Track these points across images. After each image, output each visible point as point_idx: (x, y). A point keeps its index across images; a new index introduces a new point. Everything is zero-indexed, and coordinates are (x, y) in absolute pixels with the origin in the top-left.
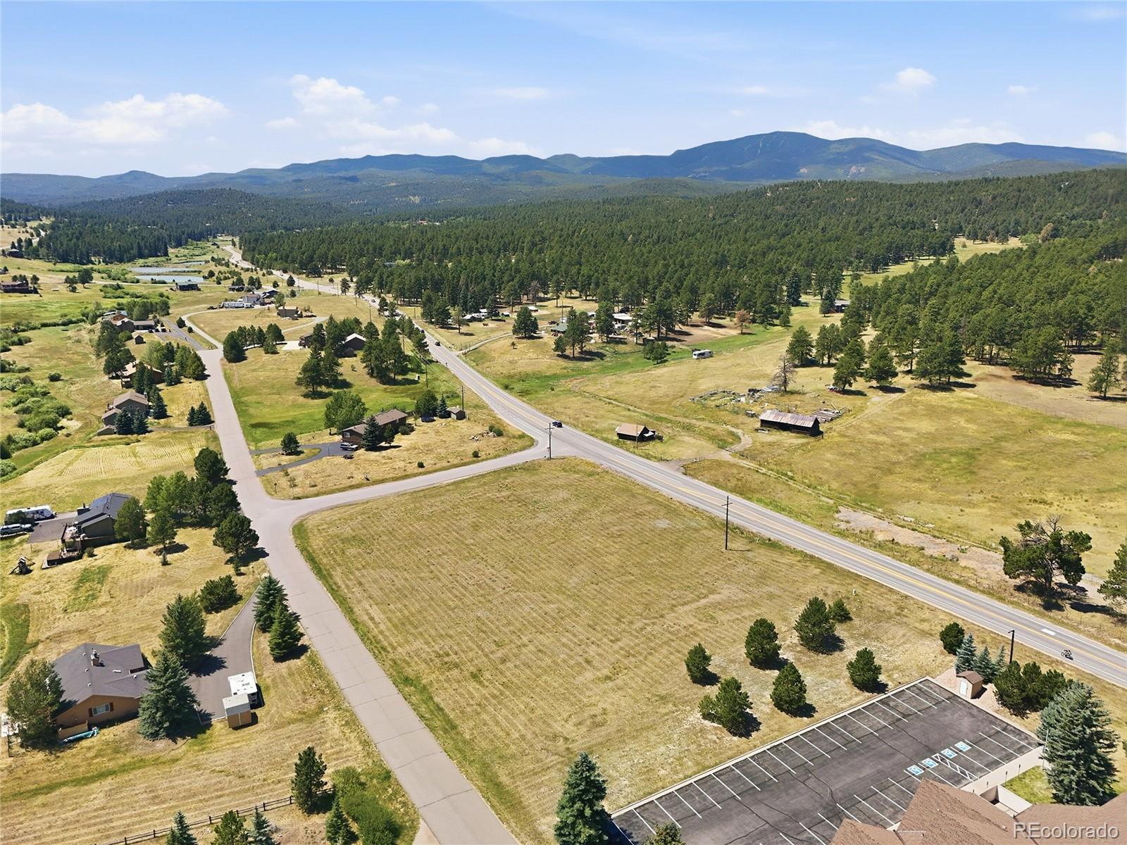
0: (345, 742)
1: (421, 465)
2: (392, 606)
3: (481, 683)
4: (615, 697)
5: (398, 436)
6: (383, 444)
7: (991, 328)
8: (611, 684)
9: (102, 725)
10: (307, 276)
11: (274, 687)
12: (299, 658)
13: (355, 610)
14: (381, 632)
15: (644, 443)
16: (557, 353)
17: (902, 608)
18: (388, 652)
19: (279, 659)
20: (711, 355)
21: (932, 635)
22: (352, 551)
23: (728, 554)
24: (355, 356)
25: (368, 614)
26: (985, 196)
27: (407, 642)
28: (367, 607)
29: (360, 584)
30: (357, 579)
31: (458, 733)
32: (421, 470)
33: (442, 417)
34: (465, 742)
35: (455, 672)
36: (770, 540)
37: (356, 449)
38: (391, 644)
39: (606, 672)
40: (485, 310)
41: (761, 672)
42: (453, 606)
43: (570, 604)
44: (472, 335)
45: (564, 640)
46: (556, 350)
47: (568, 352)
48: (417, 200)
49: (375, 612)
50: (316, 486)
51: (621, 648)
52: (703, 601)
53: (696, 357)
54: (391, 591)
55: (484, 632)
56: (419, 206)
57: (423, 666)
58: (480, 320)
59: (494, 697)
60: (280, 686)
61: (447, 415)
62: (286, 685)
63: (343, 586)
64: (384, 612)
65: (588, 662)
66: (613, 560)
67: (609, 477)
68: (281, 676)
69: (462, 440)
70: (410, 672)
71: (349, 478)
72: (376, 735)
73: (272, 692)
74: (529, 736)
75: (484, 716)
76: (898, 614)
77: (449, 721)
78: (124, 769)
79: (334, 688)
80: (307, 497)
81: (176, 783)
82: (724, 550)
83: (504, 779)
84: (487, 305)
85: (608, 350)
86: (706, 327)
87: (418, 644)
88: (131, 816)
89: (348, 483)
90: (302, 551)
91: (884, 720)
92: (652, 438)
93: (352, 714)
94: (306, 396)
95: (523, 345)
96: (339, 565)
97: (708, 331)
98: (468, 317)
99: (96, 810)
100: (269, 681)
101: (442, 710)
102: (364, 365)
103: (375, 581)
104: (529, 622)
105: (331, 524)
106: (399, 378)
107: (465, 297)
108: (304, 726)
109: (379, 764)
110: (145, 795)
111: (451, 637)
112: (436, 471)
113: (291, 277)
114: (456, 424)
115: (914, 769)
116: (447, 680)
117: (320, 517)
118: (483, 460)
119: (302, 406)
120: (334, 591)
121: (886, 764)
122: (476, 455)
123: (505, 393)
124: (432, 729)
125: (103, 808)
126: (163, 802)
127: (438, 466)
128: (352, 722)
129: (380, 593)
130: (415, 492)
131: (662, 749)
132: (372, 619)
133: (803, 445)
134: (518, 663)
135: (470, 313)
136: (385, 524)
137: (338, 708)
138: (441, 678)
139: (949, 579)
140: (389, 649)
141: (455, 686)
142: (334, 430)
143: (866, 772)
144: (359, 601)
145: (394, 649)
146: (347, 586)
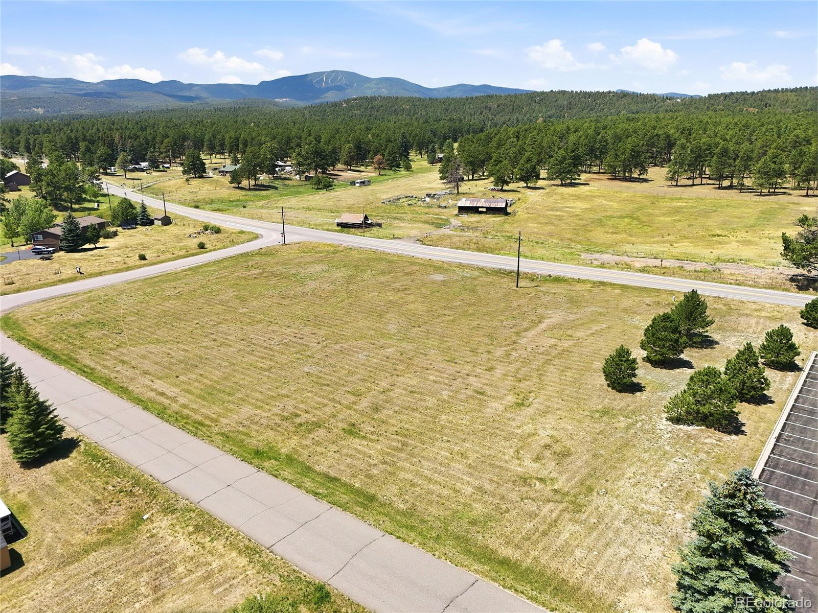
1: (143, 258)
2: (182, 378)
3: (364, 438)
4: (551, 420)
8: (530, 410)
11: (36, 504)
12: (68, 457)
13: (131, 388)
14: (184, 406)
15: (367, 229)
18: (209, 426)
19: (29, 464)
24: (20, 190)
25: (152, 390)
29: (123, 362)
30: (115, 358)
32: (143, 262)
33: (144, 224)
34: (404, 513)
35: (321, 432)
36: (550, 276)
38: (207, 417)
39: (512, 399)
40: (145, 163)
42: (265, 367)
44: (139, 179)
46: (231, 184)
49: (159, 385)
51: (506, 375)
52: (543, 326)
53: (358, 185)
54: (171, 363)
55: (328, 385)
57: (270, 434)
58: (143, 170)
59: (398, 450)
60: (48, 499)
61: (151, 223)
62: (58, 496)
63: (99, 368)
64: (175, 385)
65: (479, 393)
68: (44, 486)
69: (178, 238)
70: (253, 443)
71: (56, 274)
73: (36, 513)
75: (402, 475)
77: (358, 492)
79: (149, 484)
80: (6, 294)
82: (516, 288)
84: (147, 157)
85: (278, 184)
86: (350, 172)
87: (246, 411)
89: (57, 277)
90: (19, 341)
92: (371, 225)
95: (196, 182)
96: (82, 348)
97: (352, 174)
98: (131, 167)
100: (23, 497)
101: (335, 479)
103: (144, 357)
105: (50, 314)
106: (76, 206)
108: (118, 550)
111: (287, 396)
112: (162, 262)
114: (162, 228)
116: (318, 444)
117: (31, 309)
118: (211, 251)
120: (87, 373)
122: (202, 246)
123: (198, 210)
124: (342, 507)
127: (162, 257)
128: (206, 525)
129: (157, 367)
132: (162, 394)
135: (132, 164)
137: (169, 509)
138: (305, 442)
139: (728, 284)
140: (207, 422)
141: (334, 448)
144: (132, 379)
145: (216, 421)
146: (104, 366)
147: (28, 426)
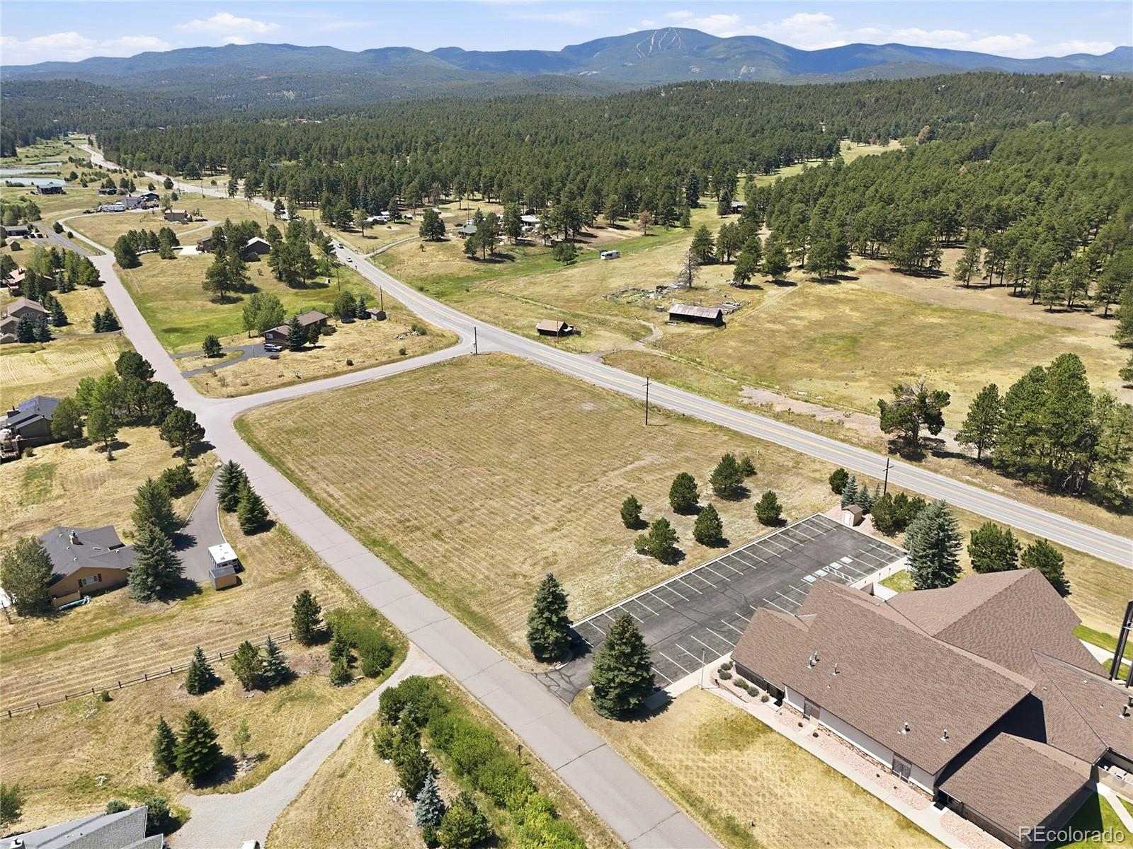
0: (328, 592)
1: (350, 363)
2: (348, 485)
3: (442, 540)
4: (564, 542)
5: (321, 337)
6: (307, 345)
7: (872, 224)
8: (557, 534)
9: (94, 593)
10: (185, 178)
11: (250, 555)
12: (269, 531)
13: (313, 489)
14: (343, 506)
15: (564, 338)
16: (467, 255)
17: (797, 463)
18: (353, 521)
19: (249, 533)
20: (618, 256)
21: (822, 481)
22: (298, 441)
23: (650, 429)
24: (259, 260)
25: (326, 492)
26: (869, 98)
27: (369, 512)
28: (325, 486)
29: (313, 468)
30: (309, 464)
31: (429, 579)
32: (350, 367)
33: (362, 318)
34: (437, 584)
35: (418, 533)
36: (684, 415)
37: (281, 350)
38: (354, 515)
39: (552, 525)
40: (387, 213)
41: (683, 517)
42: (406, 482)
43: (513, 475)
44: (376, 238)
45: (512, 503)
46: (466, 252)
47: (479, 254)
48: (291, 95)
49: (332, 489)
50: (247, 385)
51: (564, 506)
52: (630, 467)
53: (604, 258)
54: (344, 473)
55: (439, 501)
56: (295, 102)
57: (387, 530)
58: (383, 223)
59: (457, 550)
60: (256, 554)
61: (368, 316)
62: (262, 553)
63: (297, 471)
64: (342, 490)
65: (535, 518)
66: (547, 439)
67: (533, 369)
68: (255, 546)
69: (387, 339)
70: (375, 535)
71: (280, 376)
72: (355, 584)
73: (250, 560)
74: (492, 576)
75: (451, 565)
76: (795, 467)
77: (420, 571)
78: (124, 627)
79: (308, 552)
80: (241, 395)
81: (180, 633)
82: (644, 425)
83: (476, 609)
84: (389, 207)
85: (518, 252)
86: (610, 229)
87: (380, 513)
88: (145, 660)
89: (280, 381)
90: (248, 443)
91: (785, 545)
92: (570, 333)
93: (331, 571)
94: (213, 301)
95: (431, 247)
96: (288, 453)
97: (612, 233)
98: (370, 219)
99: (109, 658)
100: (244, 551)
101: (411, 562)
102: (272, 268)
103: (327, 465)
104: (479, 491)
105: (271, 418)
106: (308, 282)
107: (365, 199)
108: (287, 583)
109: (363, 605)
110: (153, 644)
111: (409, 506)
112: (365, 368)
113: (168, 179)
114: (377, 325)
115: (809, 578)
116: (412, 540)
117: (259, 413)
118: (411, 357)
119: (212, 311)
120: (289, 474)
121: (788, 576)
122: (403, 352)
123: (420, 294)
124: (406, 577)
125: (116, 656)
126: (173, 647)
127: (367, 363)
128: (331, 576)
129: (334, 475)
130: (349, 388)
131: (607, 577)
132: (331, 496)
133: (708, 334)
134: (473, 523)
135: (371, 216)
136: (325, 416)
137: (315, 567)
138: (405, 538)
139: (836, 439)
140: (353, 519)
141: (420, 544)
142: (254, 332)
143: (772, 582)
144: (316, 482)
145: (358, 518)
146: (300, 470)
147: (249, 510)
